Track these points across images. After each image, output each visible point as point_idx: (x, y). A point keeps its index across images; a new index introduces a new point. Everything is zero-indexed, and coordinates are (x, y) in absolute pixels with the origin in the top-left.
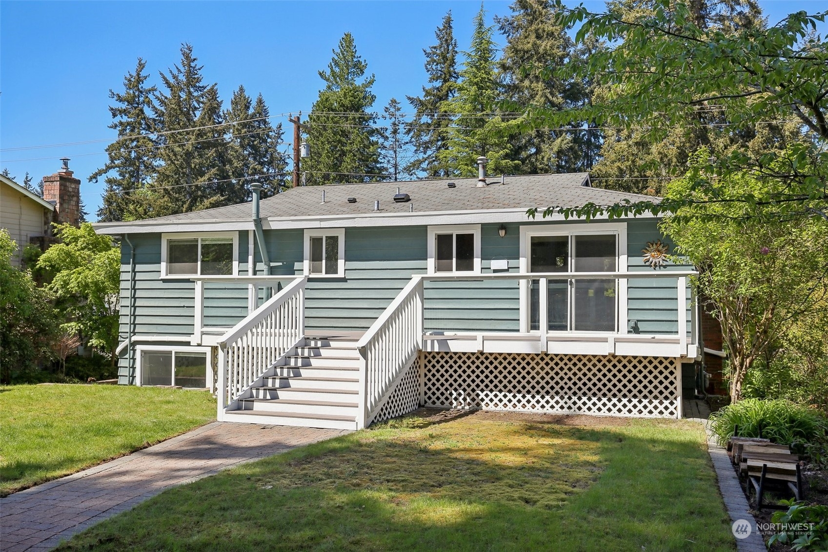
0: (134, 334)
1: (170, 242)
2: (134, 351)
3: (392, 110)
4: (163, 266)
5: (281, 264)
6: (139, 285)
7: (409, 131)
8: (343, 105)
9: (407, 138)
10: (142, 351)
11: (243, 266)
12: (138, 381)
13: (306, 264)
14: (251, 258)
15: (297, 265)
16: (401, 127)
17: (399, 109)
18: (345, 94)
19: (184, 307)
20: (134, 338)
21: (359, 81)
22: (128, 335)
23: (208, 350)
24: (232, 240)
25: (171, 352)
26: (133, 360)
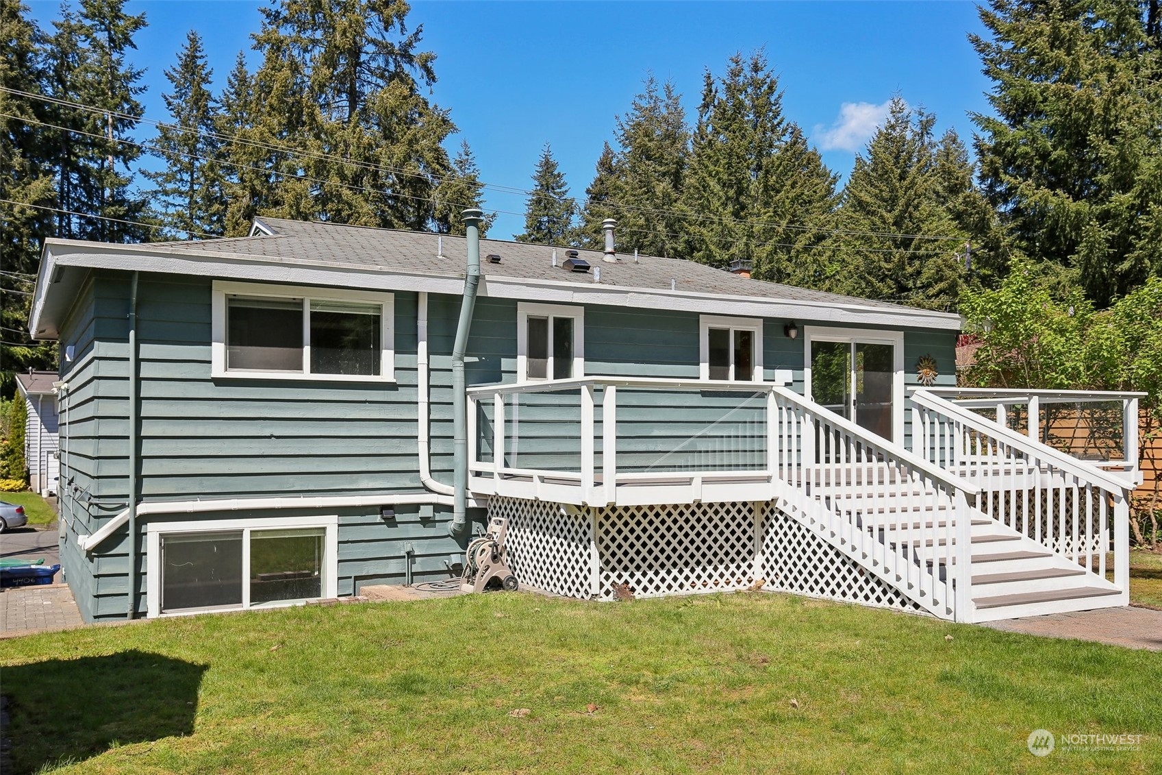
0: (139, 499)
2: (139, 537)
4: (218, 350)
5: (476, 359)
6: (147, 390)
10: (161, 536)
11: (406, 360)
12: (152, 602)
13: (522, 362)
14: (423, 346)
15: (505, 364)
19: (269, 437)
20: (144, 508)
22: (131, 500)
23: (331, 522)
24: (379, 308)
25: (240, 533)
26: (139, 556)
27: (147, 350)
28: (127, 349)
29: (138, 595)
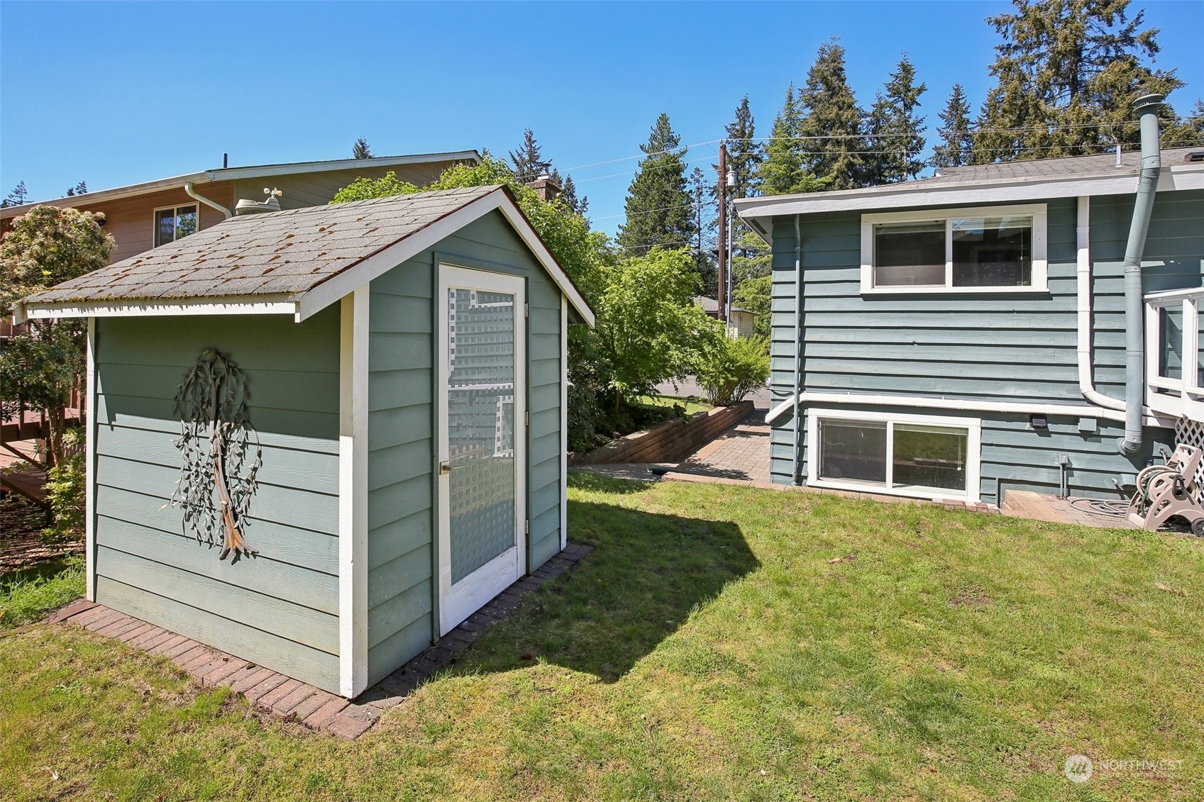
0: (802, 388)
1: (877, 228)
2: (803, 418)
3: (696, 176)
4: (866, 272)
6: (809, 305)
7: (712, 195)
8: (666, 170)
9: (711, 199)
10: (819, 419)
11: (1062, 269)
12: (812, 468)
14: (1083, 254)
16: (704, 190)
17: (702, 176)
18: (667, 161)
19: (913, 344)
20: (805, 396)
21: (673, 151)
22: (795, 390)
23: (974, 425)
24: (1029, 220)
25: (884, 424)
26: (802, 432)
27: (810, 275)
28: (794, 275)
29: (801, 463)
